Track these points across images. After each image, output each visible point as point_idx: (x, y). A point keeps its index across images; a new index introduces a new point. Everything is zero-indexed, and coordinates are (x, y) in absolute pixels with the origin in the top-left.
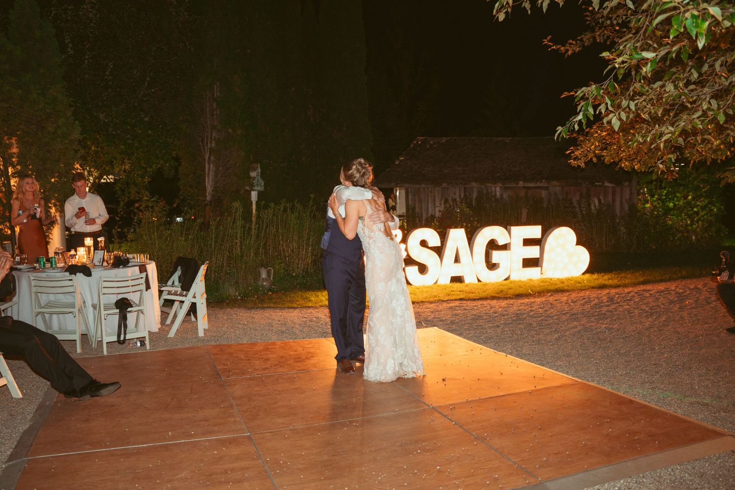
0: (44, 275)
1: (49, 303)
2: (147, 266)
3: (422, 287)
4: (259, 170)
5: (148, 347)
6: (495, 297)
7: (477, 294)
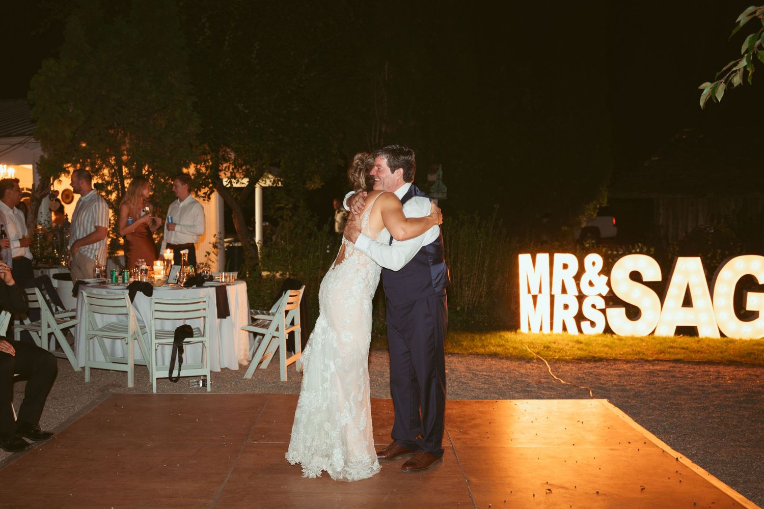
0: (103, 292)
1: (109, 325)
2: (228, 287)
3: (629, 337)
4: (440, 172)
5: (209, 389)
6: (737, 362)
7: (706, 355)
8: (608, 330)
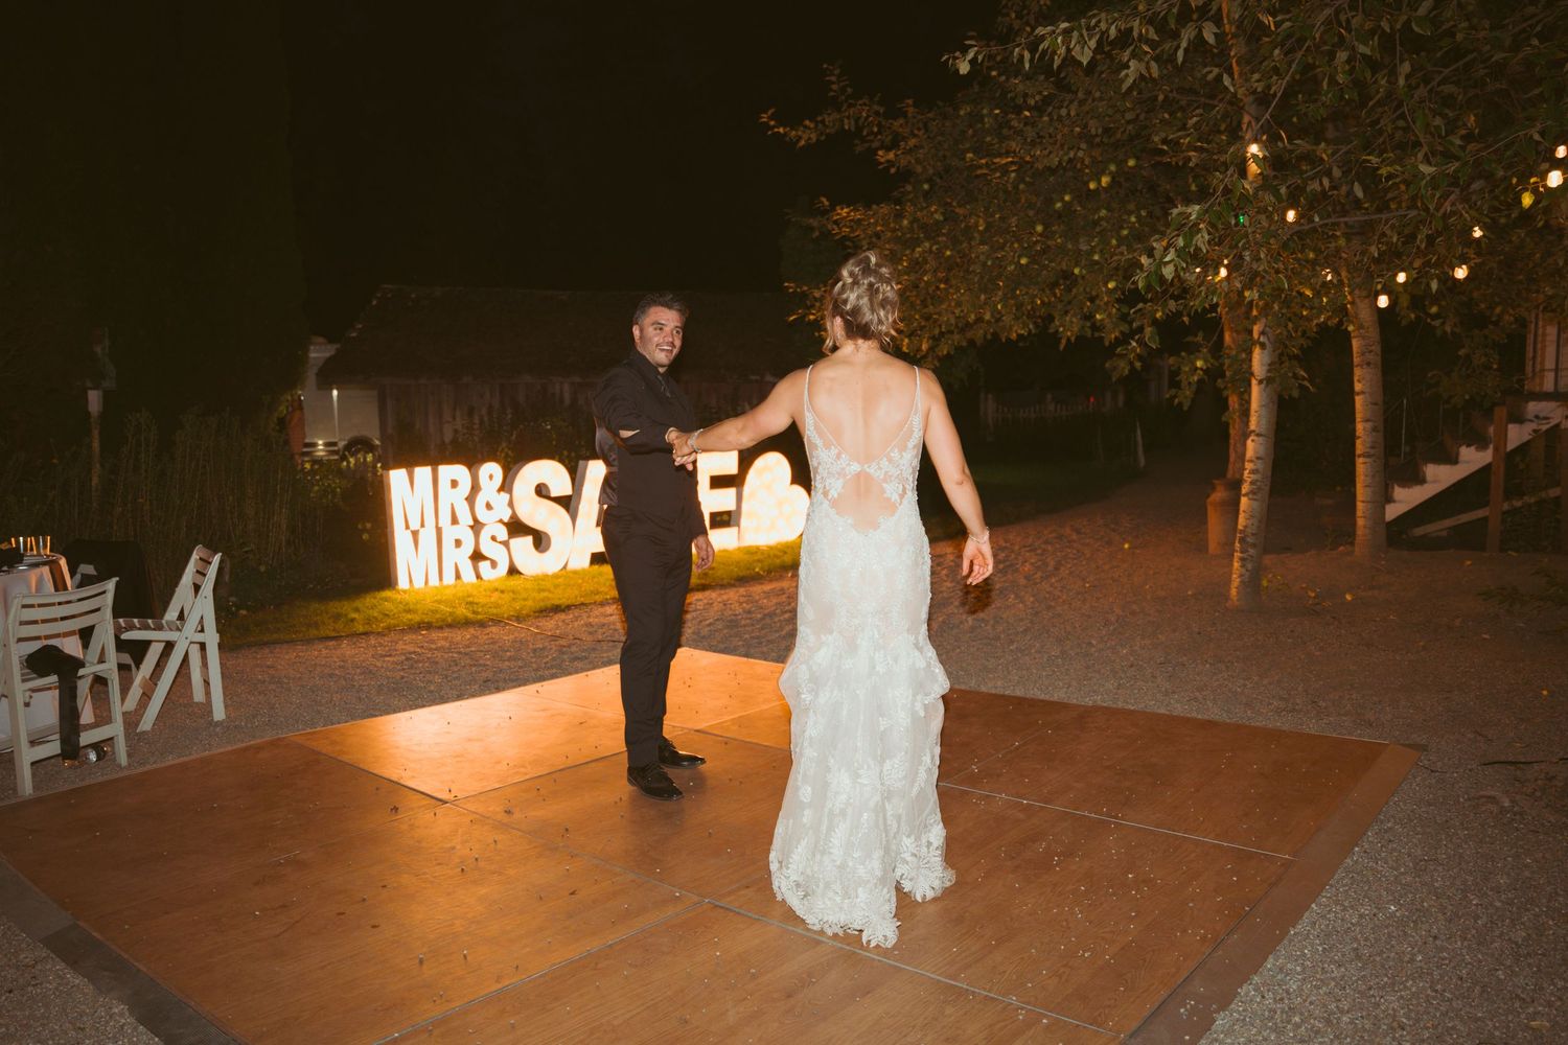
3: (543, 576)
8: (513, 571)
